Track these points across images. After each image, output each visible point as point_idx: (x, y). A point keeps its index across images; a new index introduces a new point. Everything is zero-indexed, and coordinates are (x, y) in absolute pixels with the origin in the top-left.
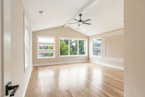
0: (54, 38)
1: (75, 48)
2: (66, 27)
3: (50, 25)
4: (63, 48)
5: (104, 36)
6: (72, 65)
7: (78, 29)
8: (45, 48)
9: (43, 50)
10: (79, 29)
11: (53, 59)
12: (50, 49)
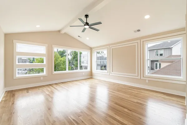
0: (45, 47)
1: (71, 62)
2: (63, 32)
3: (38, 26)
4: (57, 61)
5: (110, 48)
6: (71, 83)
7: (79, 36)
8: (30, 61)
9: (28, 63)
10: (81, 38)
11: (44, 77)
12: (38, 62)
